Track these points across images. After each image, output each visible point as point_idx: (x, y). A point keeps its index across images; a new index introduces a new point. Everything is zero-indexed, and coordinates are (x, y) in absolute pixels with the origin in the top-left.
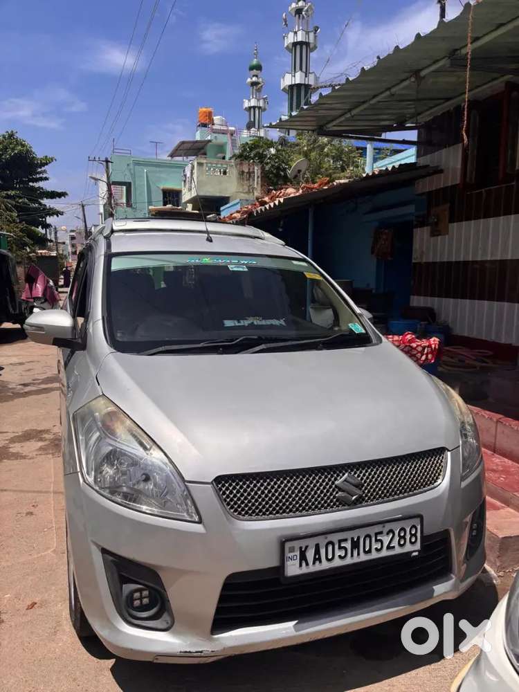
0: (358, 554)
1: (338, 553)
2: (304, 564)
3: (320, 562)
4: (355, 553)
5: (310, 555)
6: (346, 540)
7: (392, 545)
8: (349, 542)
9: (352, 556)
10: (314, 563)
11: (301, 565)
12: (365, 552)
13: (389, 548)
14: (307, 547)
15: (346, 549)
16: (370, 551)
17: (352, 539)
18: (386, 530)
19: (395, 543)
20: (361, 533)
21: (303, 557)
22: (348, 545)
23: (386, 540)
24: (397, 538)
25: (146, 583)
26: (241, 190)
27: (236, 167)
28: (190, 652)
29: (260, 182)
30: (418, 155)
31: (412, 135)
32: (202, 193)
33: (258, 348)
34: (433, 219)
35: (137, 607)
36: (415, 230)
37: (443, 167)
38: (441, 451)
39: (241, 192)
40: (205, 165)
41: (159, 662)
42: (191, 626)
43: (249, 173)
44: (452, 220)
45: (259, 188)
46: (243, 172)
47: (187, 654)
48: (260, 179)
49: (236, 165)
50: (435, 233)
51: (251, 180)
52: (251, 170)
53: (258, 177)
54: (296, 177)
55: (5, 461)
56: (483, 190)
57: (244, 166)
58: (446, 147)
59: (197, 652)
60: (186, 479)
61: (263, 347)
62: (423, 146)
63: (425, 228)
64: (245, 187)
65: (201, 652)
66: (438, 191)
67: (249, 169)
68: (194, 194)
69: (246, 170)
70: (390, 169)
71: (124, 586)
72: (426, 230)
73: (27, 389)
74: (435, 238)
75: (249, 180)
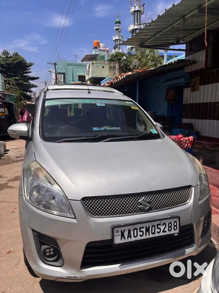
0: (149, 234)
1: (139, 233)
2: (123, 238)
3: (131, 237)
4: (147, 234)
5: (126, 234)
6: (143, 228)
7: (165, 230)
8: (145, 228)
9: (146, 235)
10: (128, 238)
11: (121, 239)
12: (152, 233)
13: (163, 231)
14: (124, 231)
15: (143, 231)
16: (154, 233)
17: (146, 227)
18: (162, 223)
19: (166, 229)
20: (150, 224)
21: (123, 235)
22: (144, 230)
23: (162, 228)
24: (167, 227)
25: (52, 245)
26: (110, 74)
27: (108, 65)
28: (71, 277)
29: (118, 71)
30: (186, 56)
32: (94, 76)
33: (107, 140)
34: (192, 84)
35: (48, 256)
36: (184, 89)
37: (197, 60)
38: (190, 187)
39: (110, 75)
40: (95, 65)
41: (58, 280)
42: (71, 265)
43: (114, 67)
44: (201, 85)
45: (118, 73)
46: (111, 67)
47: (69, 278)
48: (118, 70)
49: (108, 64)
50: (193, 90)
51: (115, 70)
52: (115, 66)
53: (118, 69)
54: (134, 68)
56: (215, 70)
57: (111, 64)
58: (198, 52)
59: (74, 277)
60: (69, 198)
61: (109, 139)
62: (188, 51)
63: (189, 88)
64: (112, 73)
65: (76, 277)
66: (194, 71)
67: (114, 66)
68: (90, 76)
69: (112, 66)
70: (173, 62)
71: (42, 246)
72: (189, 89)
73: (18, 159)
74: (193, 92)
75: (114, 70)
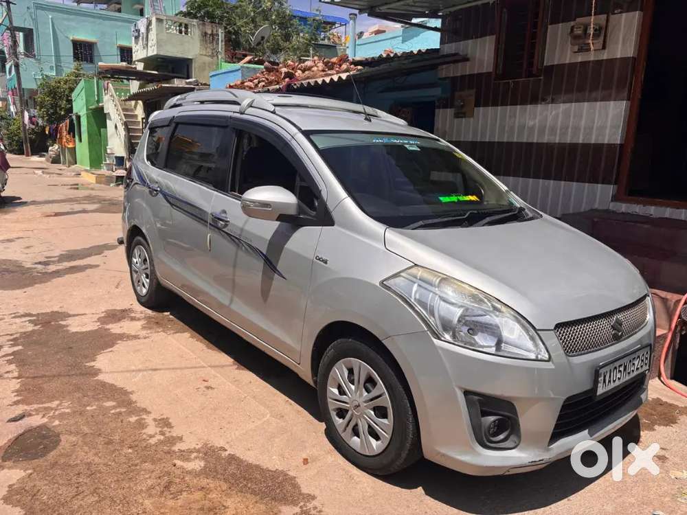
0: (626, 375)
1: (618, 375)
3: (611, 383)
6: (621, 365)
7: (638, 367)
9: (623, 377)
11: (603, 387)
12: (628, 373)
14: (606, 372)
15: (621, 372)
17: (624, 364)
18: (636, 357)
19: (639, 365)
20: (628, 359)
22: (622, 369)
23: (636, 363)
24: (640, 362)
26: (204, 53)
27: (199, 28)
28: (535, 462)
29: (224, 47)
30: (442, 42)
31: (437, 23)
32: (162, 53)
34: (458, 103)
35: (492, 434)
36: (437, 111)
37: (469, 56)
38: (645, 297)
39: (205, 55)
40: (165, 23)
41: (510, 473)
43: (212, 35)
44: (477, 105)
45: (223, 53)
46: (206, 33)
47: (533, 463)
48: (223, 43)
49: (198, 25)
50: (457, 115)
51: (215, 42)
52: (215, 32)
53: (222, 41)
54: (259, 44)
55: (119, 342)
56: (511, 81)
57: (207, 27)
58: (472, 38)
59: (540, 461)
60: (537, 328)
62: (447, 33)
63: (449, 110)
64: (208, 50)
65: (542, 460)
66: (463, 77)
67: (212, 31)
68: (152, 52)
69: (209, 32)
70: (415, 52)
71: (484, 419)
72: (450, 112)
74: (460, 119)
75: (213, 42)
